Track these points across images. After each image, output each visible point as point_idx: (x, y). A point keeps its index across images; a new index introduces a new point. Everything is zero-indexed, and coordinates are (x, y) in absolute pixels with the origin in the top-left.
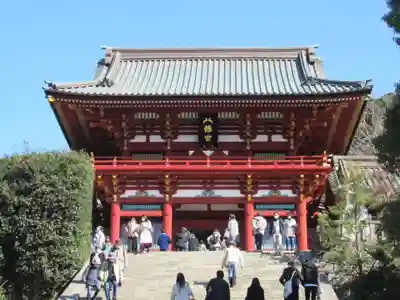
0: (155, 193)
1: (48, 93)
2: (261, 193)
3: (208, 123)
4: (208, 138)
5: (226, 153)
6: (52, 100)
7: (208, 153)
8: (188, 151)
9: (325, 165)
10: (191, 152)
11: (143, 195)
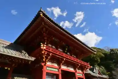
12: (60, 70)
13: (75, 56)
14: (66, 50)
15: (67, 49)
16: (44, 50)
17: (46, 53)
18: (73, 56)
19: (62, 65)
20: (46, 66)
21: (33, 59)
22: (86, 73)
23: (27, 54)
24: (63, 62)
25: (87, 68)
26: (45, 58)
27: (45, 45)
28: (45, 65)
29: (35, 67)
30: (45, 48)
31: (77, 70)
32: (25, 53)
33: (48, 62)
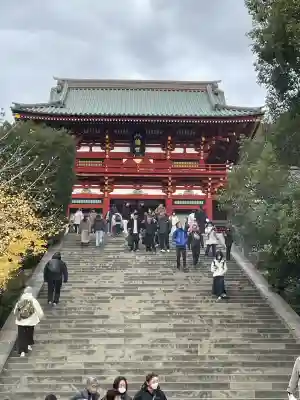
0: (96, 191)
1: (15, 111)
2: (178, 192)
3: (138, 138)
4: (137, 149)
5: (152, 161)
6: (18, 116)
7: (138, 161)
8: (121, 160)
9: (228, 171)
10: (124, 160)
11: (87, 192)
24: (106, 183)
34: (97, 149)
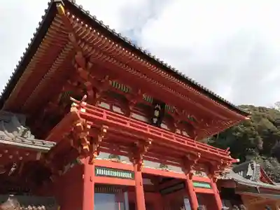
3: (158, 109)
12: (139, 175)
13: (185, 133)
14: (155, 117)
15: (157, 113)
16: (82, 116)
17: (89, 127)
18: (179, 132)
19: (145, 158)
20: (93, 166)
21: (47, 145)
22: (223, 178)
23: (29, 132)
24: (146, 151)
25: (224, 165)
26: (88, 142)
27: (84, 103)
28: (90, 163)
29: (65, 172)
30: (83, 110)
31: (193, 172)
32: (25, 131)
33: (101, 153)
34: (116, 109)
